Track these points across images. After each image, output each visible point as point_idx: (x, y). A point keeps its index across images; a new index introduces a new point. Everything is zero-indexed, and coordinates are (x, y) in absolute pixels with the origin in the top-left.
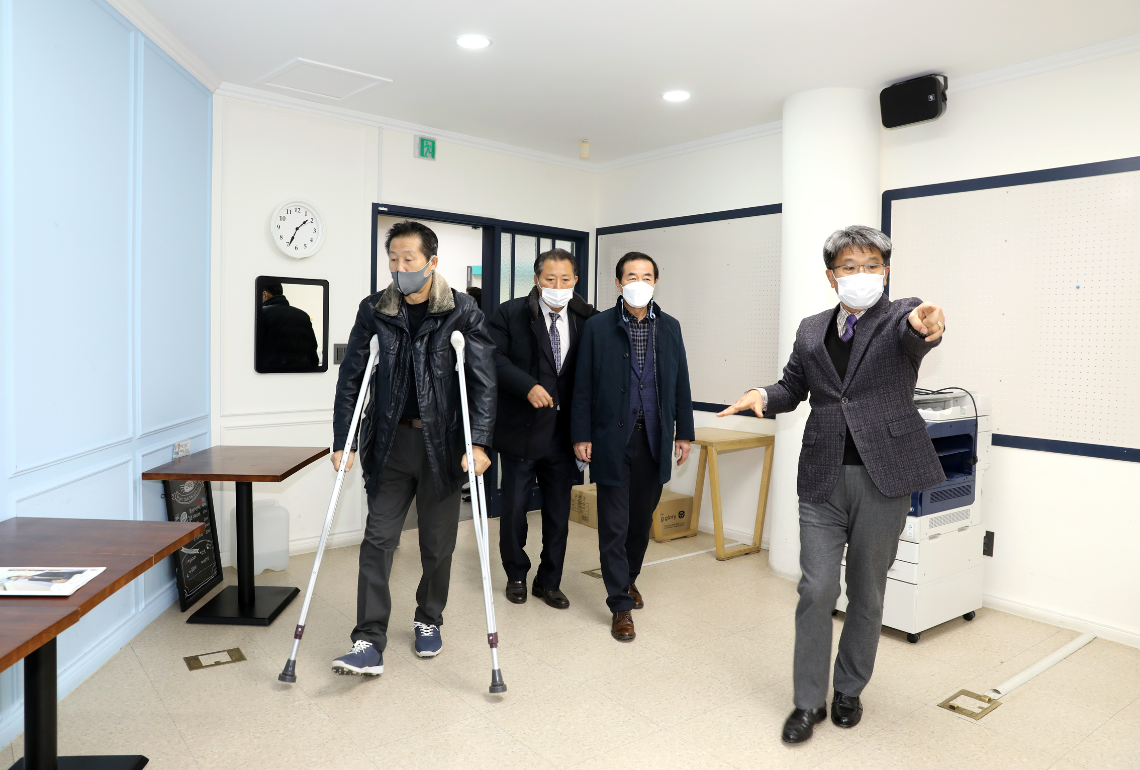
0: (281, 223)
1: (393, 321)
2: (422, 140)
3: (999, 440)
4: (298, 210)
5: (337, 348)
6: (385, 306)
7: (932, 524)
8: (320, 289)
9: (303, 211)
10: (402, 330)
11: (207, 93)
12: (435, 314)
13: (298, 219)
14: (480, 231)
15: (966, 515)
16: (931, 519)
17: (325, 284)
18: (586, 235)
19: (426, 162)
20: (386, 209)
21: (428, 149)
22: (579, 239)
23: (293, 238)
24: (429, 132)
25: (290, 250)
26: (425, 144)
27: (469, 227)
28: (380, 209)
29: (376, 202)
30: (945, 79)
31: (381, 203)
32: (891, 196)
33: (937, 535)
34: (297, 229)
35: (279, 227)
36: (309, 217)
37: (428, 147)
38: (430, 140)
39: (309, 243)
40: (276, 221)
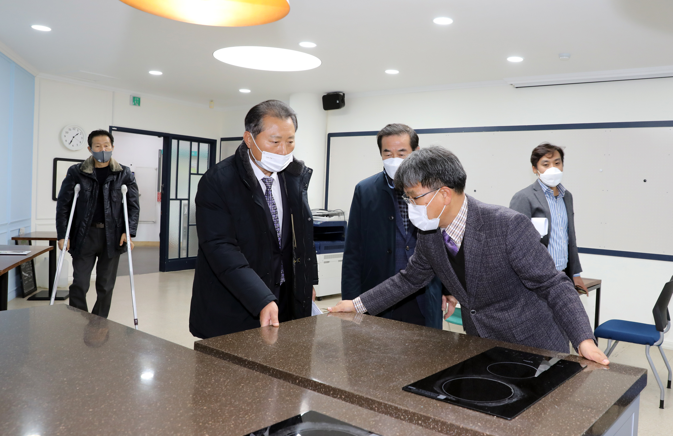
0: (66, 135)
1: (90, 176)
2: (134, 98)
4: (74, 129)
6: (85, 169)
7: (325, 258)
9: (76, 129)
10: (94, 180)
11: (33, 78)
12: (114, 172)
13: (74, 133)
14: (162, 138)
16: (325, 256)
18: (215, 141)
19: (136, 108)
20: (116, 129)
21: (137, 102)
22: (212, 143)
23: (71, 141)
24: (137, 94)
25: (70, 147)
26: (135, 99)
27: (157, 137)
28: (113, 128)
29: (111, 125)
30: (344, 94)
31: (113, 126)
32: (330, 135)
33: (328, 262)
34: (74, 137)
35: (65, 136)
36: (79, 132)
37: (136, 101)
38: (137, 98)
39: (79, 144)
40: (64, 133)
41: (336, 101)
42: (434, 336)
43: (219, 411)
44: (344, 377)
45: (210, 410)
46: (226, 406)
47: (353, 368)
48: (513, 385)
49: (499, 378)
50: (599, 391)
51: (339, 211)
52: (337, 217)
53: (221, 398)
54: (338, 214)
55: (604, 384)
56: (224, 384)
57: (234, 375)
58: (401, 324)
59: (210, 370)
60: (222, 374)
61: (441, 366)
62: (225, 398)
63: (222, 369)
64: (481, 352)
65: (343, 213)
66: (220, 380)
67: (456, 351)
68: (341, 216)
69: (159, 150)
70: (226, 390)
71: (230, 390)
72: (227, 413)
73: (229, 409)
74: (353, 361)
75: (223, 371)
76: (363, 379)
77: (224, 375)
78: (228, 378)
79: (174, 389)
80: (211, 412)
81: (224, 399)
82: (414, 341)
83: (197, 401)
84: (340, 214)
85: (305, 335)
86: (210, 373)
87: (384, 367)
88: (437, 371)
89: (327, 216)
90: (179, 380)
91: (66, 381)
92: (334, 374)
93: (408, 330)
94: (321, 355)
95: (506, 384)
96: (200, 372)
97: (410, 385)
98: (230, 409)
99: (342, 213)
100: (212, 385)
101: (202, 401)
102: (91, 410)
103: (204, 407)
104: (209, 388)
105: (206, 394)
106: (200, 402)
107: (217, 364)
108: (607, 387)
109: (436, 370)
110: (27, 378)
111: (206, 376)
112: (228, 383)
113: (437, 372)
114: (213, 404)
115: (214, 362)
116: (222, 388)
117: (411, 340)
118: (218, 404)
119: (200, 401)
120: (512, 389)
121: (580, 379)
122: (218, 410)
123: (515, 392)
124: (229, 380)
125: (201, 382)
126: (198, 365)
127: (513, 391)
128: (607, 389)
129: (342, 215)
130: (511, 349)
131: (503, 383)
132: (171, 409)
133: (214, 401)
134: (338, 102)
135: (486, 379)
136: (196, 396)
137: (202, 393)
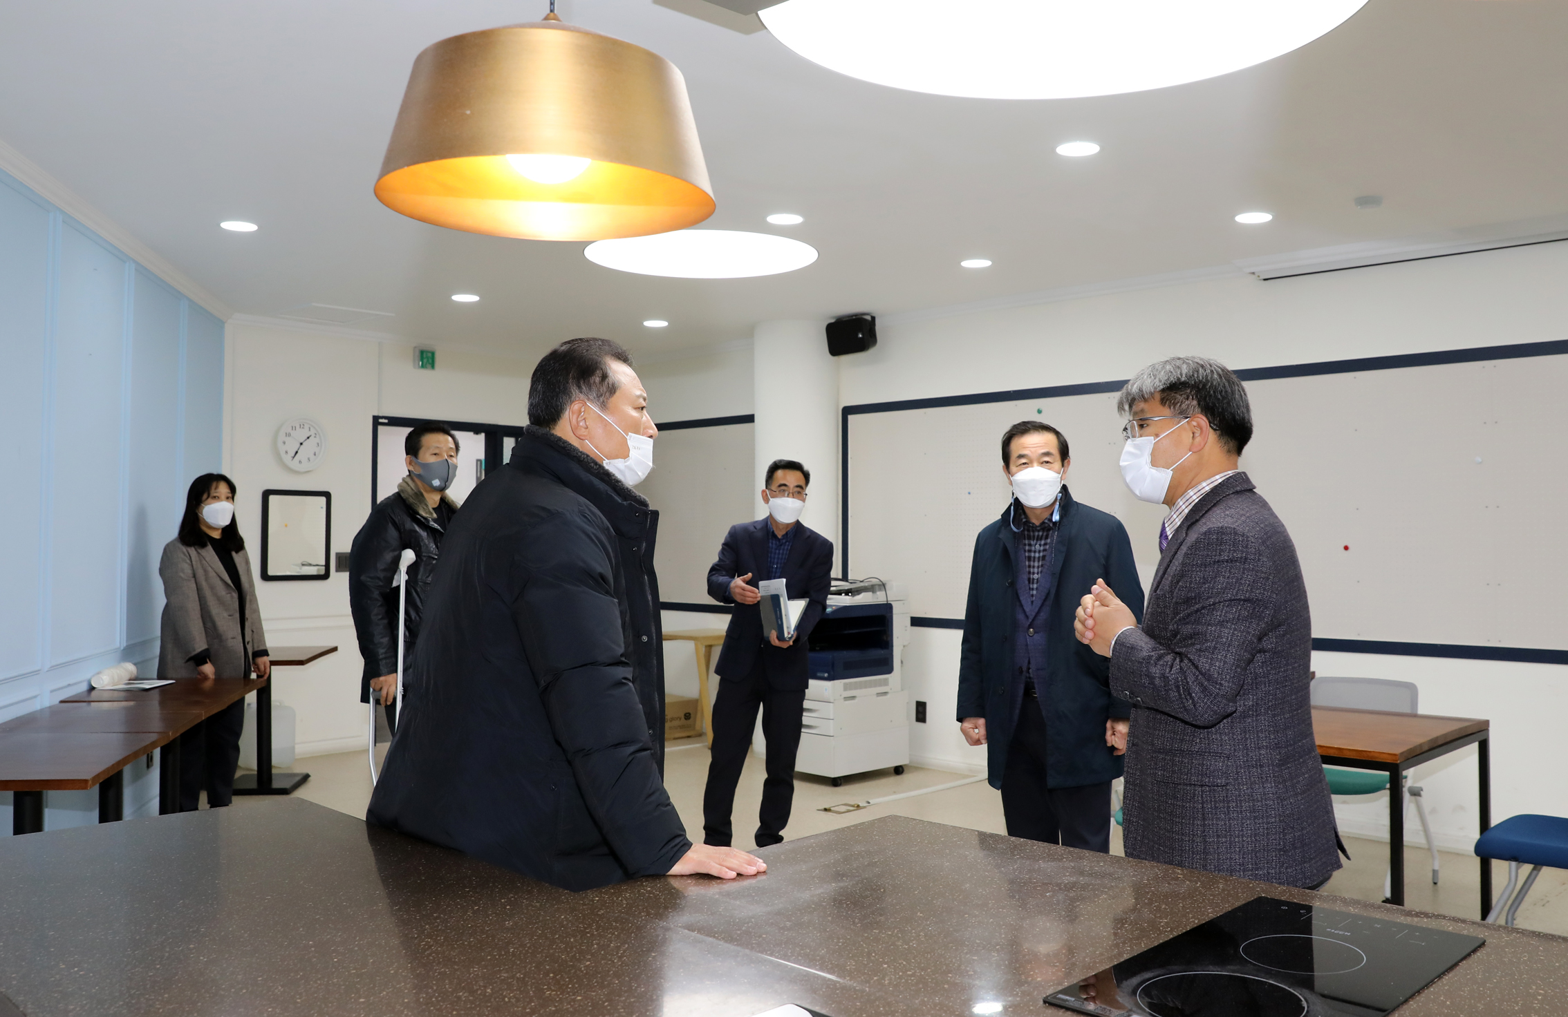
0: (287, 440)
2: (422, 352)
3: (917, 622)
4: (302, 426)
5: (340, 556)
7: (846, 688)
8: (323, 500)
9: (307, 427)
11: (219, 324)
13: (301, 435)
14: (483, 435)
15: (886, 683)
16: (845, 684)
17: (327, 495)
19: (427, 373)
20: (386, 421)
21: (428, 361)
23: (297, 452)
24: (428, 343)
25: (294, 464)
26: (425, 356)
27: (471, 434)
28: (381, 421)
29: (376, 414)
30: (873, 318)
31: (381, 415)
32: (848, 411)
33: (853, 698)
34: (301, 444)
35: (284, 443)
36: (312, 432)
37: (427, 358)
38: (428, 352)
39: (312, 457)
40: (282, 437)
41: (857, 335)
42: (1110, 875)
43: (606, 1004)
44: (908, 973)
45: (588, 1003)
46: (620, 996)
47: (928, 953)
48: (1304, 990)
49: (1270, 974)
50: (1517, 1005)
51: (875, 581)
52: (870, 594)
53: (611, 980)
54: (871, 589)
55: (1531, 988)
56: (617, 953)
57: (637, 935)
58: (1032, 846)
59: (590, 926)
60: (614, 934)
61: (1130, 946)
62: (618, 980)
63: (614, 924)
64: (1224, 911)
65: (884, 585)
66: (609, 946)
67: (1165, 908)
68: (878, 593)
69: (477, 460)
70: (620, 965)
71: (628, 966)
72: (623, 1008)
73: (626, 1000)
74: (925, 936)
75: (616, 928)
76: (951, 977)
77: (618, 937)
78: (625, 943)
79: (518, 962)
80: (590, 1006)
81: (617, 982)
82: (1065, 886)
83: (563, 985)
84: (877, 587)
85: (814, 877)
86: (588, 933)
87: (997, 950)
88: (1123, 956)
89: (847, 592)
90: (528, 945)
91: (312, 947)
92: (886, 966)
93: (1048, 861)
94: (854, 922)
95: (1287, 988)
96: (569, 930)
97: (1061, 992)
98: (628, 1001)
99: (879, 585)
100: (592, 955)
101: (573, 986)
102: (362, 1000)
103: (578, 996)
104: (587, 961)
105: (582, 972)
106: (570, 988)
107: (603, 914)
108: (1540, 994)
109: (1120, 954)
110: (242, 940)
111: (581, 937)
112: (624, 951)
113: (1122, 960)
114: (594, 992)
115: (598, 911)
116: (613, 961)
117: (1058, 885)
118: (606, 991)
119: (569, 984)
120: (1303, 999)
121: (1468, 974)
122: (604, 1002)
123: (1311, 1007)
124: (627, 946)
125: (572, 949)
126: (565, 917)
127: (1305, 1004)
128: (1537, 1000)
129: (880, 590)
130: (1295, 903)
131: (1280, 985)
132: (513, 1000)
133: (596, 986)
134: (860, 336)
135: (1239, 975)
136: (562, 976)
137: (573, 971)
